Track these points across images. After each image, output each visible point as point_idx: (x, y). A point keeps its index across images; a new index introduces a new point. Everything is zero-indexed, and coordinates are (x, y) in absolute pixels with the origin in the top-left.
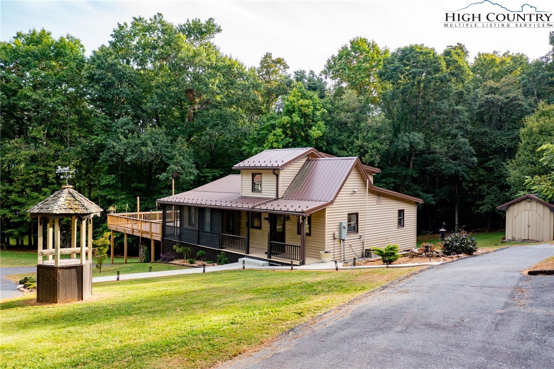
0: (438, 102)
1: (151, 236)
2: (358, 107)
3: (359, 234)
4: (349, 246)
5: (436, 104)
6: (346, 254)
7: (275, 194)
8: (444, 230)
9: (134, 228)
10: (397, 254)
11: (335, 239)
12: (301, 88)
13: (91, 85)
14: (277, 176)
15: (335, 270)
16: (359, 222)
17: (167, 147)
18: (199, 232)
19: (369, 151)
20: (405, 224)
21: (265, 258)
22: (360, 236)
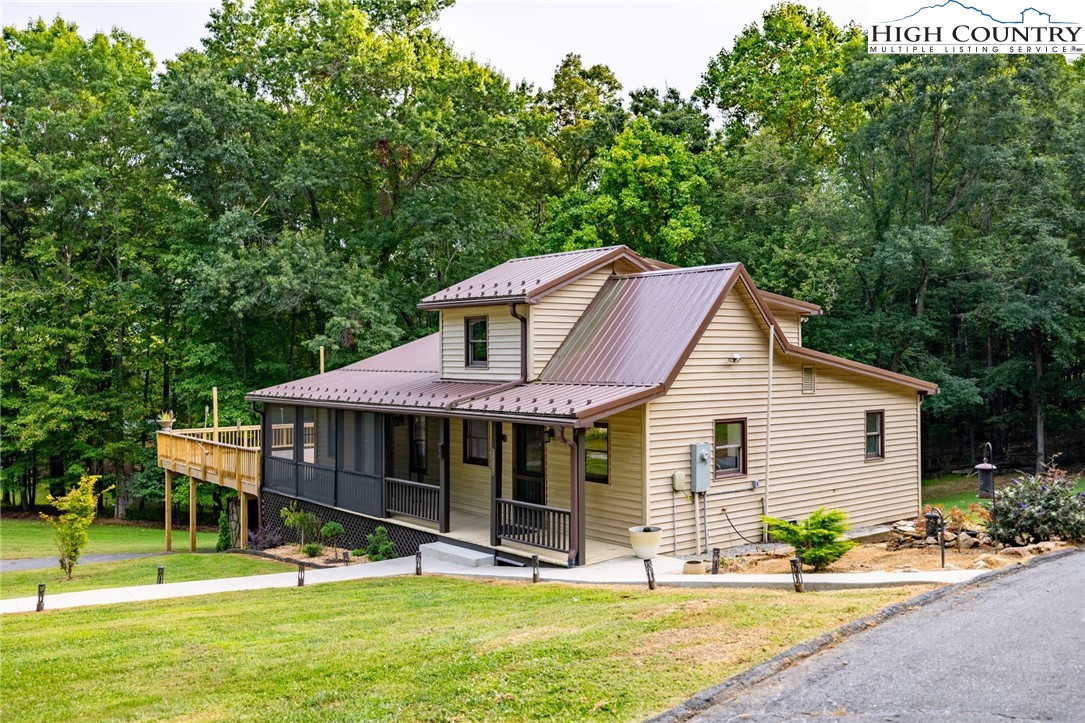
0: (987, 147)
1: (240, 482)
2: (783, 169)
3: (750, 478)
4: (720, 511)
5: (980, 154)
6: (711, 534)
7: (519, 371)
8: (989, 466)
9: (208, 464)
10: (841, 538)
11: (675, 491)
12: (642, 129)
13: (157, 139)
14: (524, 321)
15: (648, 587)
16: (749, 444)
17: (329, 275)
18: (336, 472)
19: (811, 274)
20: (886, 449)
21: (484, 544)
22: (753, 482)
